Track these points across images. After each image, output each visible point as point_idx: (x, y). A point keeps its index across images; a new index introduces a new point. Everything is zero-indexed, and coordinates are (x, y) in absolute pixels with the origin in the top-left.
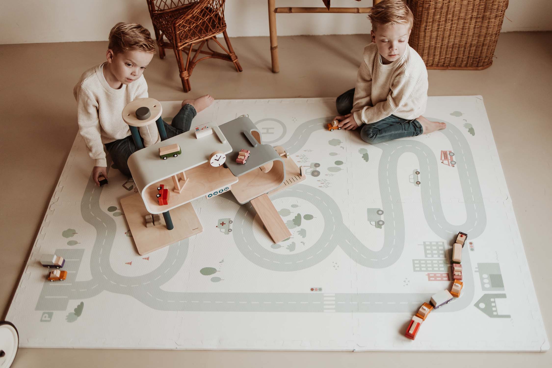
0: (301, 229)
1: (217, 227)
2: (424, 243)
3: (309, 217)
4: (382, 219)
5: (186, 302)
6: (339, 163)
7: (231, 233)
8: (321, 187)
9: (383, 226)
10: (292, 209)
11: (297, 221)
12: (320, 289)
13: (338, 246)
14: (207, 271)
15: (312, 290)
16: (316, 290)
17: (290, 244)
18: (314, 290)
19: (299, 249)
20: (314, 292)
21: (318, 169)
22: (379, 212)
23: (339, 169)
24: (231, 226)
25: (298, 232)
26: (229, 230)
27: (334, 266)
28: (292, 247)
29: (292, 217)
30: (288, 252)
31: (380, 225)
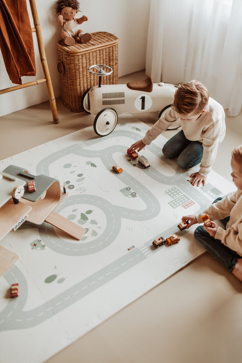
0: (91, 221)
1: (32, 249)
2: (166, 192)
3: (89, 212)
4: (133, 192)
5: (52, 308)
6: (80, 175)
7: (46, 247)
8: (81, 192)
9: (136, 195)
10: (75, 213)
11: (84, 218)
12: (134, 247)
13: (122, 219)
14: (50, 280)
15: (129, 250)
16: (131, 248)
17: (92, 233)
18: (130, 249)
19: (100, 232)
20: (131, 250)
21: (70, 184)
22: (128, 189)
23: (84, 178)
24: (42, 243)
25: (90, 223)
26: (43, 246)
27: (130, 230)
28: (94, 233)
29: (79, 217)
30: (94, 238)
31: (134, 195)
